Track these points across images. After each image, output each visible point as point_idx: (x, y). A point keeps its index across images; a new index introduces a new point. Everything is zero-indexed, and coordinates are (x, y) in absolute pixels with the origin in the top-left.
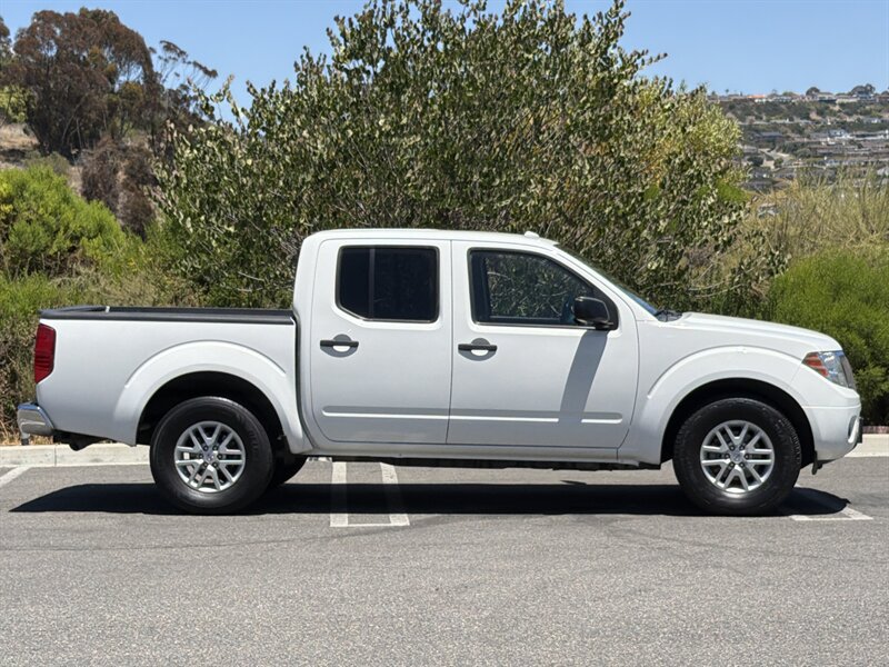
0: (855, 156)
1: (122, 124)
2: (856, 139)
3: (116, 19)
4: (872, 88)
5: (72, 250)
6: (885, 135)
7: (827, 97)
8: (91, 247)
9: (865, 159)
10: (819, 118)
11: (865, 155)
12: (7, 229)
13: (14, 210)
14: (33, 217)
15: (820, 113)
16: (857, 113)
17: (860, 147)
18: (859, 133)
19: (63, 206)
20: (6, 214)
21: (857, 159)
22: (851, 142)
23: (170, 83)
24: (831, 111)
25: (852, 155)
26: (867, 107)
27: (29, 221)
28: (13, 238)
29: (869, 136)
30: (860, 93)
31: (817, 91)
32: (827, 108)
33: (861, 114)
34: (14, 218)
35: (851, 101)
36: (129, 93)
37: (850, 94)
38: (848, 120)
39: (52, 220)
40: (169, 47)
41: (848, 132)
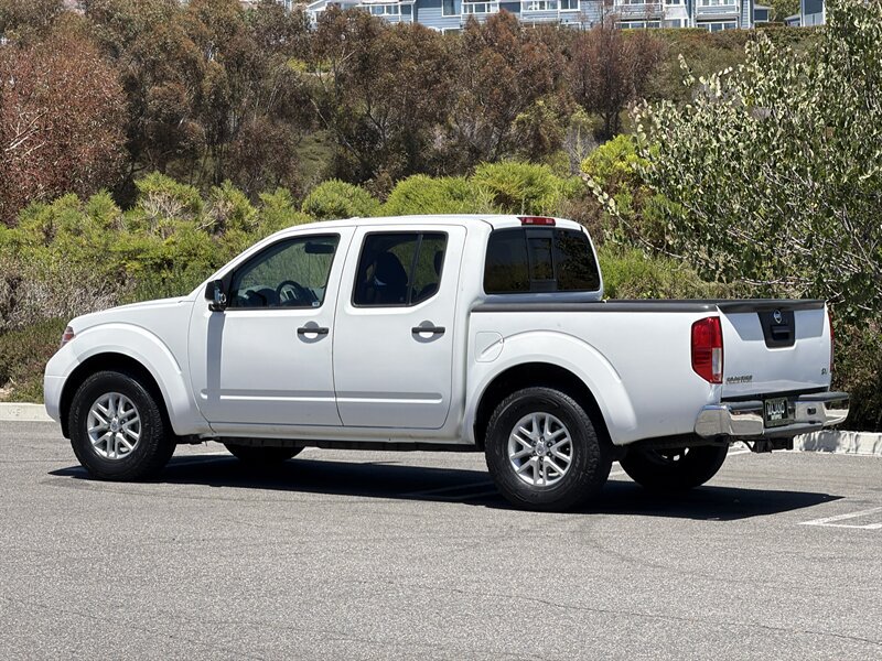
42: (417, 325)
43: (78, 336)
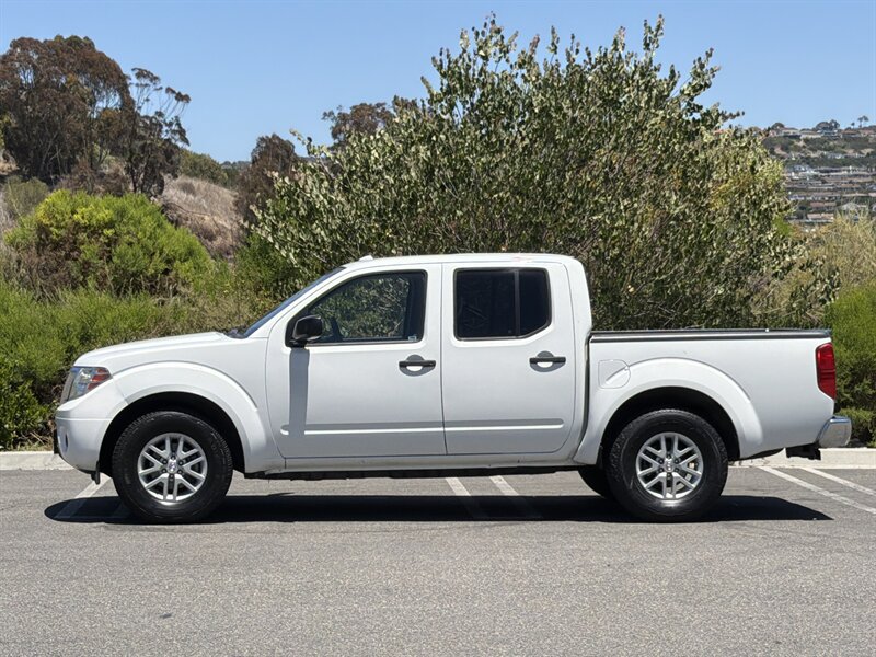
0: (819, 191)
1: (101, 151)
2: (820, 174)
3: (91, 45)
4: (836, 124)
5: (166, 272)
6: (849, 171)
7: (791, 133)
8: (183, 269)
9: (830, 194)
10: (783, 153)
11: (828, 190)
12: (110, 252)
13: (115, 233)
14: (134, 240)
15: (785, 148)
16: (821, 149)
17: (824, 182)
18: (822, 168)
19: (158, 231)
20: (108, 238)
21: (821, 193)
22: (815, 177)
23: (146, 110)
24: (796, 146)
25: (816, 191)
26: (831, 143)
27: (130, 244)
28: (115, 259)
29: (832, 171)
30: (824, 128)
31: (782, 126)
32: (792, 143)
33: (825, 150)
34: (116, 241)
35: (814, 137)
36: (108, 119)
37: (815, 130)
38: (813, 155)
39: (150, 243)
40: (141, 74)
41: (812, 167)
42: (535, 356)
43: (115, 378)
